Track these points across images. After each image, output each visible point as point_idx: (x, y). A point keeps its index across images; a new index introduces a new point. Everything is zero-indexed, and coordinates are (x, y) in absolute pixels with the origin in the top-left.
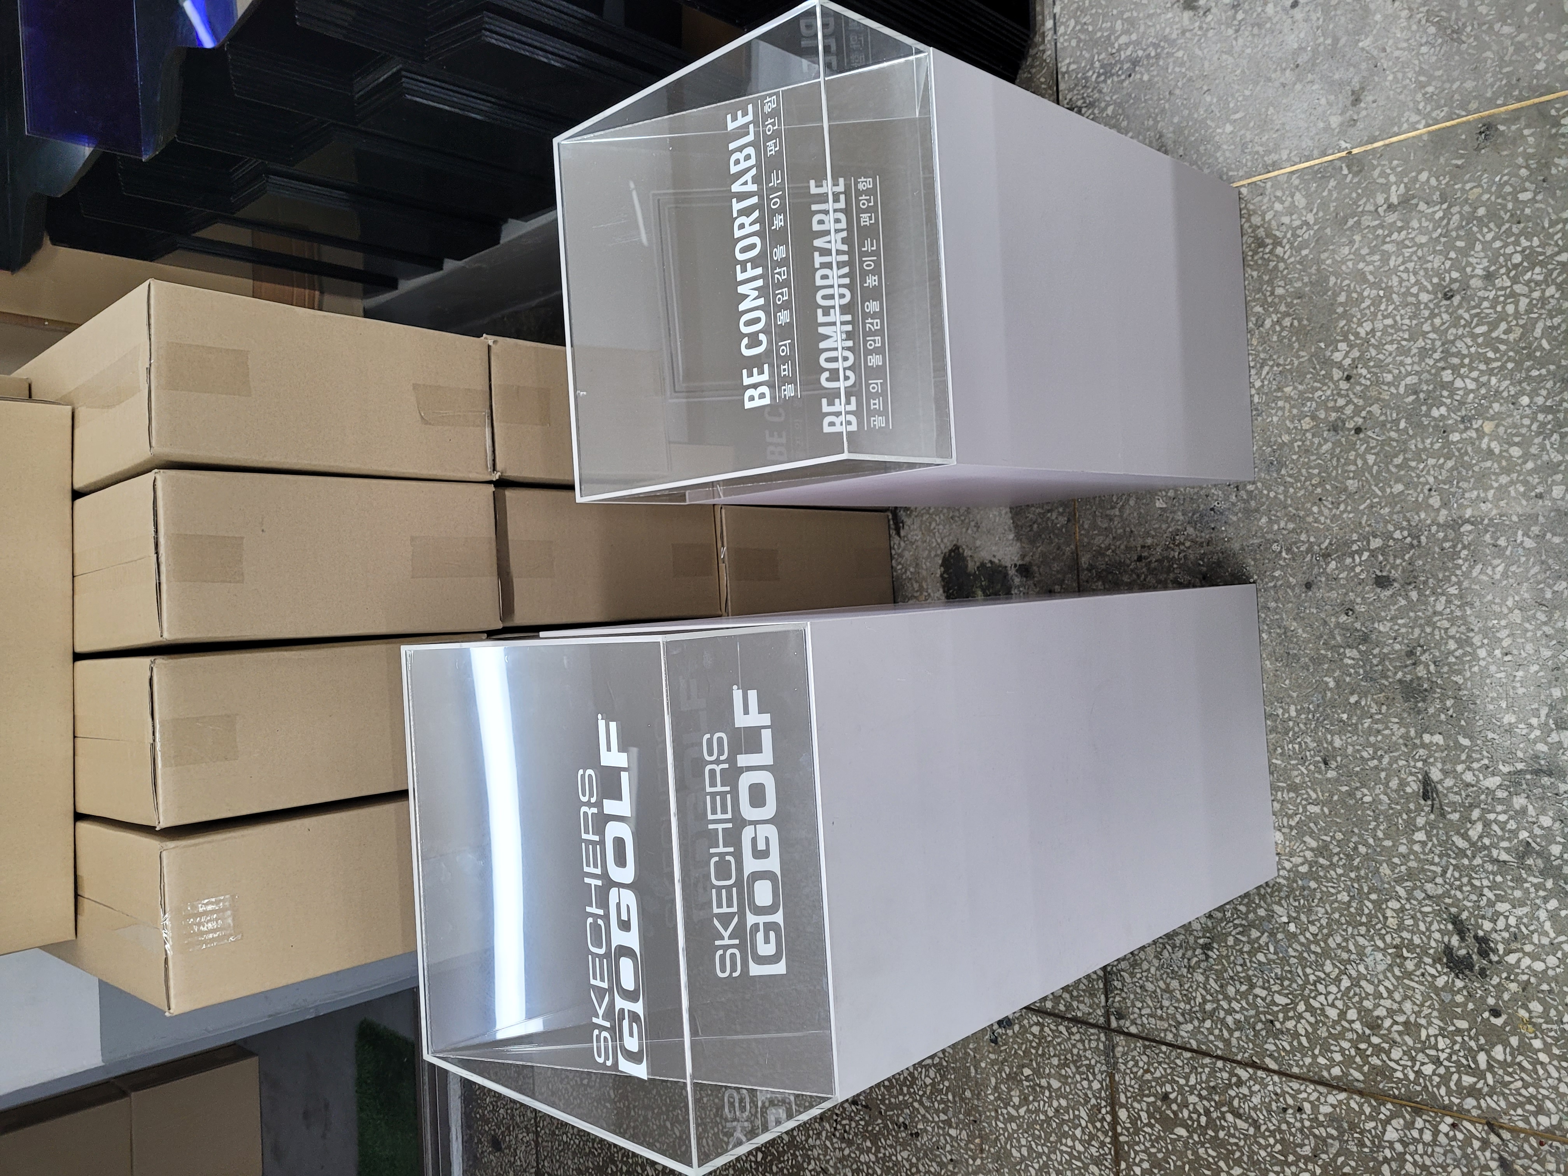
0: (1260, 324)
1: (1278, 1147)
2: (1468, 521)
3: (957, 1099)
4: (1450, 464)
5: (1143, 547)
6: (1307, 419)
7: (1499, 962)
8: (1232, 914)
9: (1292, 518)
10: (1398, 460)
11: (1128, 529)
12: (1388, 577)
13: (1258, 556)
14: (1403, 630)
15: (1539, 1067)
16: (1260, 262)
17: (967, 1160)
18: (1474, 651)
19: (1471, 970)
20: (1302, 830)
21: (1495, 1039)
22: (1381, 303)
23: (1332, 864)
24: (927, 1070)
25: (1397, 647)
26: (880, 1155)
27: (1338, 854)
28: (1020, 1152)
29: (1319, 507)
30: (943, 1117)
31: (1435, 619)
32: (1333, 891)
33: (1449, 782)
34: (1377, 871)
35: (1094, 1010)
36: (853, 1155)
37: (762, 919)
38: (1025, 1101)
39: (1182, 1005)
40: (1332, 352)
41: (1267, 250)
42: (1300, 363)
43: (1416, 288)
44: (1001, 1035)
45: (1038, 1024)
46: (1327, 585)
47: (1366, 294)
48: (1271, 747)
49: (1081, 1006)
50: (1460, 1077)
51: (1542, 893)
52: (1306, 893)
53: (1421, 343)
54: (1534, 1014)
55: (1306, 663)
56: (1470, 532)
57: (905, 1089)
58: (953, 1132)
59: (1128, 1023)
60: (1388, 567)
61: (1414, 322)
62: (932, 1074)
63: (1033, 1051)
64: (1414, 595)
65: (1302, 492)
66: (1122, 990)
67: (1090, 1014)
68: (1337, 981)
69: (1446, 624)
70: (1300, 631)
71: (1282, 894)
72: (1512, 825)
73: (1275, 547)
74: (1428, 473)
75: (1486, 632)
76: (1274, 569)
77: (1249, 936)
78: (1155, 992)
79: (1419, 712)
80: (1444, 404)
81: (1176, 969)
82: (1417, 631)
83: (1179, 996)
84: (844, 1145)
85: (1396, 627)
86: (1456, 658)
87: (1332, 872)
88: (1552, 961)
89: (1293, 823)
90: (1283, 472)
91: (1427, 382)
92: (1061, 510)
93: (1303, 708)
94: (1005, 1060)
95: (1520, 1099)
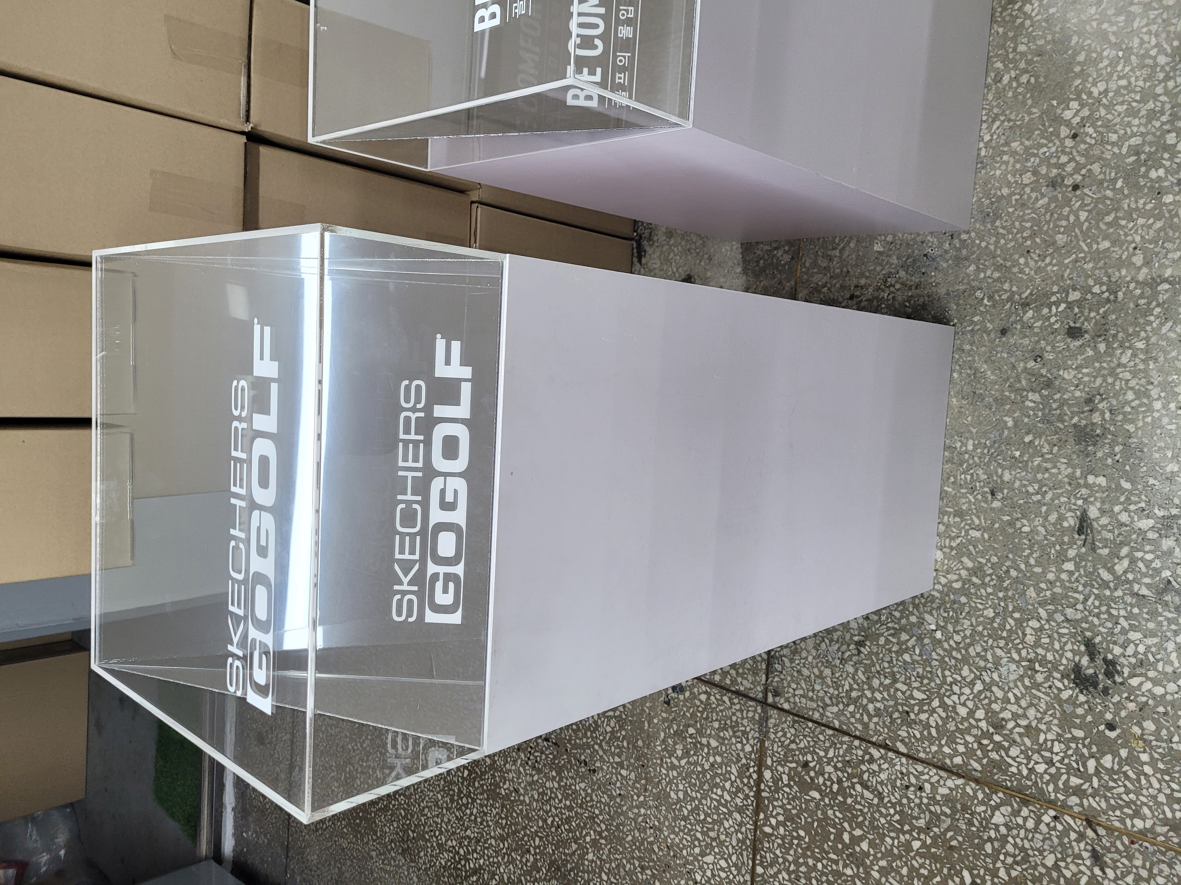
0: (998, 79)
1: (897, 817)
2: (1166, 281)
3: (631, 746)
4: (1159, 224)
5: (856, 286)
6: (1029, 173)
7: (1122, 684)
8: (887, 618)
9: (999, 268)
10: (1109, 219)
11: (845, 270)
12: (1080, 329)
13: (961, 302)
14: (1086, 379)
15: (1142, 778)
16: (1007, 18)
17: (632, 796)
18: (1151, 403)
19: (1095, 688)
20: (961, 551)
21: (1106, 749)
22: (1118, 63)
23: (983, 583)
24: (609, 721)
25: (1078, 394)
26: (562, 784)
27: (991, 575)
28: (677, 795)
29: (1026, 259)
30: (617, 759)
31: (1119, 370)
32: (980, 606)
33: (1104, 521)
34: (1024, 593)
35: (755, 687)
36: (541, 781)
37: (442, 570)
38: (686, 754)
39: (831, 690)
40: (1063, 110)
41: (1016, 7)
42: (1031, 120)
43: (1156, 50)
44: (673, 699)
45: (706, 692)
46: (1021, 332)
47: (1105, 54)
48: (945, 475)
49: (745, 682)
50: (1068, 778)
51: (1173, 627)
52: (956, 606)
53: (1151, 105)
54: (1146, 732)
55: (989, 403)
56: (1166, 291)
57: (589, 734)
58: (624, 772)
59: (782, 701)
60: (1082, 319)
61: (1148, 84)
62: (612, 724)
63: (699, 715)
64: (1102, 347)
65: (1012, 244)
66: (781, 672)
67: (751, 689)
68: (972, 684)
69: (1128, 375)
70: (989, 373)
71: (934, 605)
72: (1157, 564)
73: (979, 294)
74: (1136, 232)
75: (1165, 386)
76: (974, 315)
77: (899, 639)
78: (809, 677)
79: (1087, 455)
80: (1163, 166)
81: (831, 660)
82: (1099, 381)
83: (830, 683)
84: (534, 773)
85: (1080, 376)
86: (1132, 408)
87: (983, 591)
88: (1172, 687)
89: (954, 544)
90: (998, 223)
91: (1150, 144)
92: (787, 248)
93: (980, 443)
94: (674, 719)
95: (1120, 802)
